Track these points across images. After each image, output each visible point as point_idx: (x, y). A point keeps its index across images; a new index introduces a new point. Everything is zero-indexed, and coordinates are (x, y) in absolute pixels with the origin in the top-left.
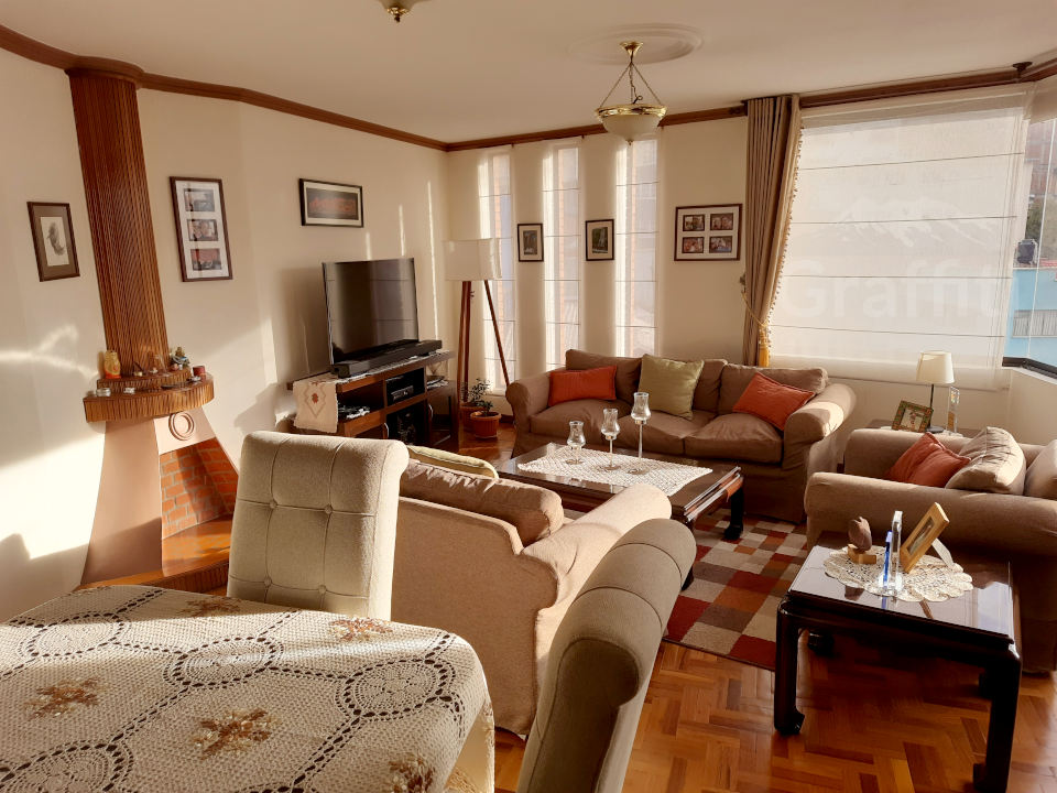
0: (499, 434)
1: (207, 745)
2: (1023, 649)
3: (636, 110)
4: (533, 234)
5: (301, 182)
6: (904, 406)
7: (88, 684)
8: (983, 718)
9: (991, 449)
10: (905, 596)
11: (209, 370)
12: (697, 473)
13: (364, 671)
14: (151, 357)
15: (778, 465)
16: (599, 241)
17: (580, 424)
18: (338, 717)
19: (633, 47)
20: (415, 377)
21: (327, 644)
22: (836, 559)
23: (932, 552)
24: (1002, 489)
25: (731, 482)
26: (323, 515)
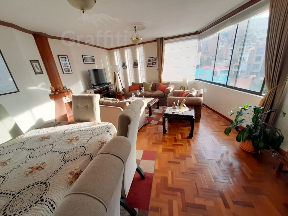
0: (123, 97)
1: (68, 142)
2: (195, 117)
3: (137, 39)
4: (125, 64)
5: (82, 56)
6: (181, 87)
7: (48, 136)
8: (190, 128)
9: (192, 91)
10: (180, 112)
11: (71, 89)
12: (152, 99)
13: (95, 129)
14: (60, 87)
15: (164, 97)
16: (135, 64)
17: (134, 93)
18: (91, 136)
19: (135, 27)
20: (107, 88)
21: (89, 126)
22: (171, 108)
23: (183, 106)
24: (193, 96)
25: (157, 100)
26: (87, 107)
